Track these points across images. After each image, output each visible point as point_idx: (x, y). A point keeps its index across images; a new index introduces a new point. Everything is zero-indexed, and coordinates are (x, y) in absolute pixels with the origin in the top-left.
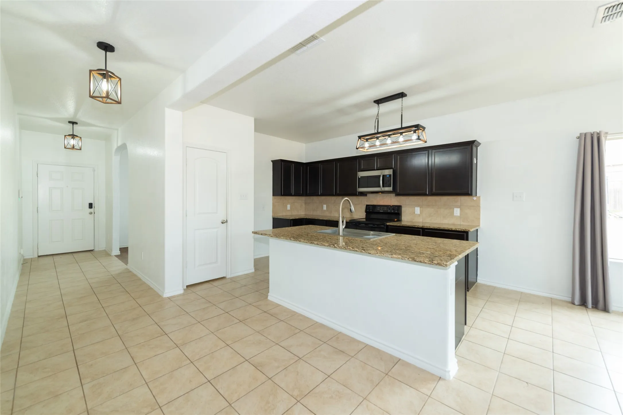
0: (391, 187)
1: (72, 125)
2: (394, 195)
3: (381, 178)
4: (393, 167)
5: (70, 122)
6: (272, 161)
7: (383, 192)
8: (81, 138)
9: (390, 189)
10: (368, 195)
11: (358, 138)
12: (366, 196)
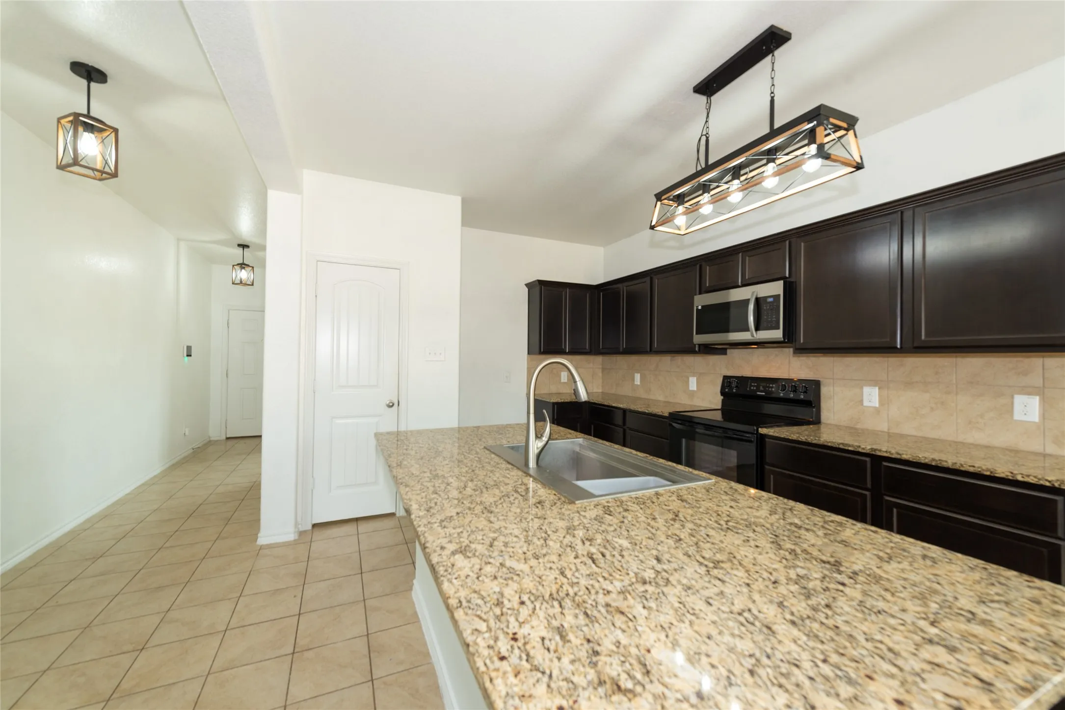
0: (778, 328)
1: (242, 249)
2: (791, 350)
3: (751, 307)
4: (787, 275)
5: (239, 245)
6: (527, 285)
7: (761, 344)
8: (253, 267)
9: (777, 334)
10: (728, 351)
11: (655, 200)
12: (725, 354)
